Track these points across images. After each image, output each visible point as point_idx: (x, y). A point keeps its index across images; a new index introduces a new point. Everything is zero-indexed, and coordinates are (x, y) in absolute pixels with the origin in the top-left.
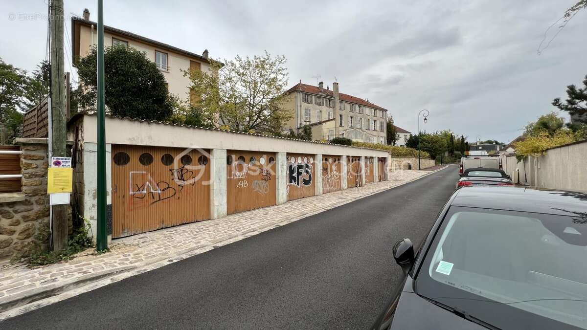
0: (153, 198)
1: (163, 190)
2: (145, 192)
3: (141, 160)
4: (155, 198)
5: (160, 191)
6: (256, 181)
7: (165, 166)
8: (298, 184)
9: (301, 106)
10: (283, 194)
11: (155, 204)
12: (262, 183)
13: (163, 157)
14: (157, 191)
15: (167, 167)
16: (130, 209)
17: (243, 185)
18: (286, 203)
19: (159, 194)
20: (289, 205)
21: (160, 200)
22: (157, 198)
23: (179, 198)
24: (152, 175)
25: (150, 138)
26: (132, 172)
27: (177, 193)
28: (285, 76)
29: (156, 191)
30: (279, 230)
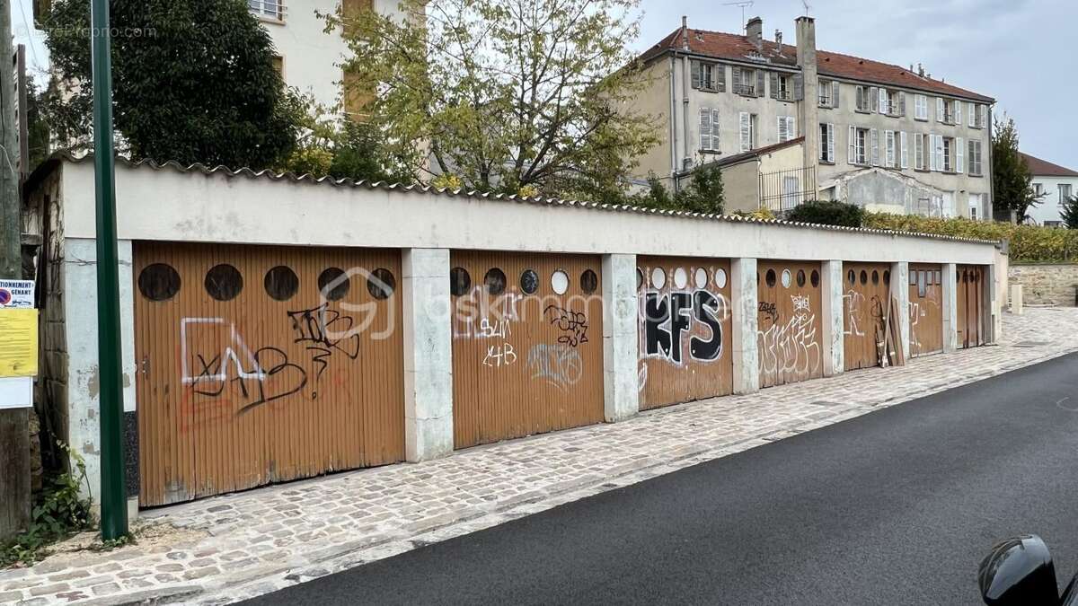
0: (245, 394)
1: (271, 373)
2: (223, 377)
3: (209, 286)
4: (250, 394)
5: (262, 376)
6: (541, 347)
7: (274, 301)
8: (676, 357)
9: (686, 102)
10: (625, 386)
11: (251, 410)
12: (560, 353)
13: (268, 276)
14: (255, 375)
15: (279, 302)
16: (185, 424)
17: (502, 358)
18: (636, 415)
19: (260, 382)
20: (646, 422)
21: (263, 401)
22: (254, 396)
23: (314, 396)
24: (239, 330)
25: (232, 219)
26: (188, 320)
27: (309, 381)
28: (632, 7)
29: (251, 376)
30: (611, 500)
